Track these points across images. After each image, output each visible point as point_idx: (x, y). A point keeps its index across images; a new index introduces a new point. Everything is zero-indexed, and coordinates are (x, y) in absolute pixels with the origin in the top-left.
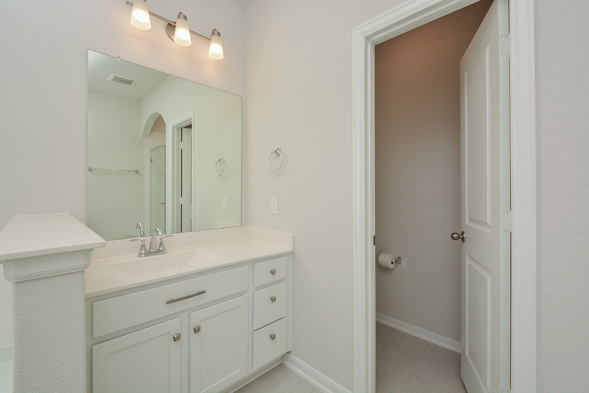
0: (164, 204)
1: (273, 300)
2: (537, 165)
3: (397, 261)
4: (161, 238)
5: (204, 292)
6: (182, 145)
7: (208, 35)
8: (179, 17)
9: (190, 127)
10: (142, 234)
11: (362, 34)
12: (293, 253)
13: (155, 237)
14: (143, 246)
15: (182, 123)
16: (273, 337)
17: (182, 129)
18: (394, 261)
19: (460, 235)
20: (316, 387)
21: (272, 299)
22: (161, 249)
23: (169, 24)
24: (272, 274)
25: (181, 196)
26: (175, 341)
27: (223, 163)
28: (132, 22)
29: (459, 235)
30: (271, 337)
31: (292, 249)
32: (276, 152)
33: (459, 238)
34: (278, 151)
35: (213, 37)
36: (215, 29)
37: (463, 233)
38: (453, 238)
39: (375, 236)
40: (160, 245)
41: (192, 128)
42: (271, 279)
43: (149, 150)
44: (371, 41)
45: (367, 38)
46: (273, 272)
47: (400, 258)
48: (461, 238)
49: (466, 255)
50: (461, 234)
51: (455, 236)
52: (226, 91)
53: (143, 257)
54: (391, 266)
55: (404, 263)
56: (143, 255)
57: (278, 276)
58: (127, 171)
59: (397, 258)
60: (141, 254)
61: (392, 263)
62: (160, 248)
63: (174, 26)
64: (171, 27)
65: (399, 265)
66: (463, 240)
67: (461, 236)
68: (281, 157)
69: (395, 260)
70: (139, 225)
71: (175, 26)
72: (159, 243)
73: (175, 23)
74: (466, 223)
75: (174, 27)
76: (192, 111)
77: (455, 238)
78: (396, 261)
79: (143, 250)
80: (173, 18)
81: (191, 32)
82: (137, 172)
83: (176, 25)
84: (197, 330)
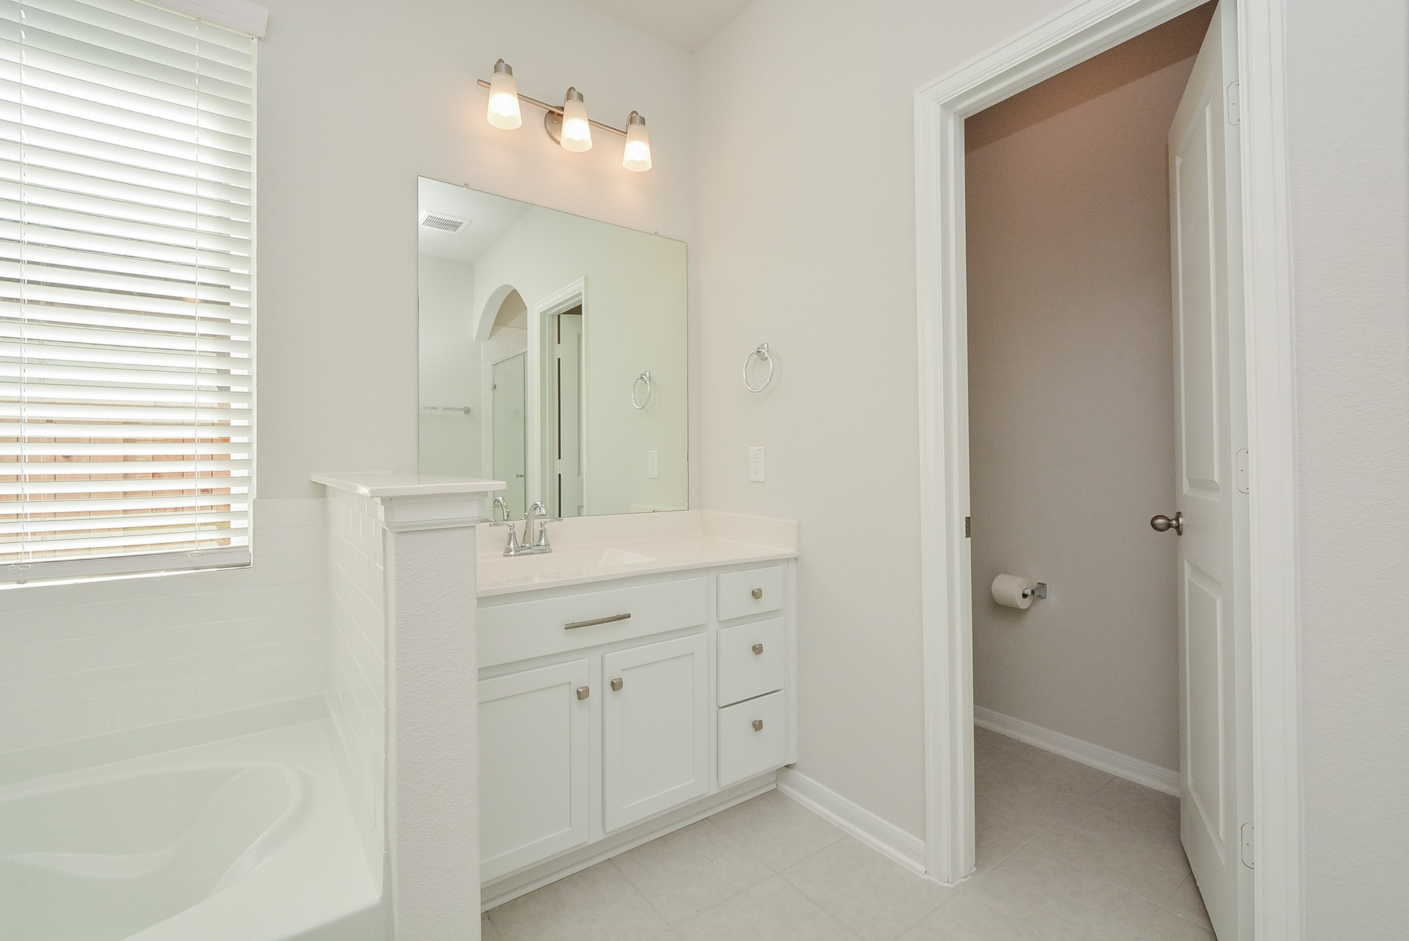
0: (523, 478)
1: (757, 650)
2: (1295, 348)
3: (1037, 593)
4: (541, 523)
5: (629, 616)
6: (560, 351)
7: (621, 124)
8: (568, 98)
9: (577, 311)
10: (506, 518)
11: (936, 99)
12: (796, 558)
13: (532, 521)
14: (512, 536)
15: (559, 305)
16: (758, 726)
17: (559, 316)
18: (1028, 592)
19: (1172, 520)
20: (848, 832)
21: (754, 648)
22: (543, 542)
23: (551, 112)
24: (756, 598)
25: (560, 458)
26: (579, 698)
27: (648, 382)
28: (490, 119)
29: (1169, 520)
30: (754, 724)
31: (795, 552)
32: (758, 352)
33: (1170, 526)
34: (763, 351)
35: (632, 127)
36: (634, 112)
37: (1179, 514)
38: (1154, 526)
39: (969, 518)
40: (541, 535)
41: (581, 314)
42: (753, 607)
43: (490, 364)
44: (955, 113)
45: (946, 107)
46: (756, 594)
47: (1044, 584)
48: (1174, 526)
49: (1186, 562)
50: (1174, 517)
51: (1160, 521)
52: (656, 233)
53: (512, 556)
54: (1023, 604)
55: (1052, 597)
56: (512, 553)
57: (767, 603)
58: (445, 409)
59: (1035, 585)
60: (509, 550)
61: (1025, 596)
62: (541, 539)
63: (558, 114)
64: (554, 116)
65: (1042, 601)
66: (1178, 529)
67: (1174, 522)
68: (770, 363)
69: (1033, 588)
70: (499, 501)
71: (562, 115)
72: (539, 532)
73: (562, 109)
74: (1185, 492)
75: (560, 117)
76: (583, 278)
77: (1160, 527)
78: (1033, 592)
79: (512, 542)
80: (557, 99)
81: (591, 123)
82: (467, 411)
83: (565, 114)
84: (616, 686)
